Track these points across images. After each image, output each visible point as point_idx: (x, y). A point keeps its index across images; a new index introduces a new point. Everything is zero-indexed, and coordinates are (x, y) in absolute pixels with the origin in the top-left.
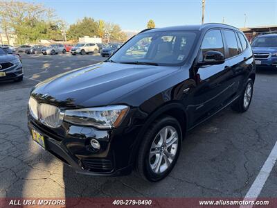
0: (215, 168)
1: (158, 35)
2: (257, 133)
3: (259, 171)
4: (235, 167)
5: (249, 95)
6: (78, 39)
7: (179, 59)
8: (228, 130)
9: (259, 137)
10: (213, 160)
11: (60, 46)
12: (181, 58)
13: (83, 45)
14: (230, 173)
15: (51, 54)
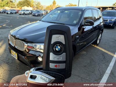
0: (86, 70)
1: (64, 11)
2: (103, 55)
3: (105, 72)
4: (95, 70)
5: (100, 38)
6: (22, 7)
7: (74, 22)
8: (90, 53)
9: (104, 57)
10: (85, 66)
11: (14, 10)
12: (75, 22)
13: (24, 10)
14: (93, 72)
15: (10, 14)
